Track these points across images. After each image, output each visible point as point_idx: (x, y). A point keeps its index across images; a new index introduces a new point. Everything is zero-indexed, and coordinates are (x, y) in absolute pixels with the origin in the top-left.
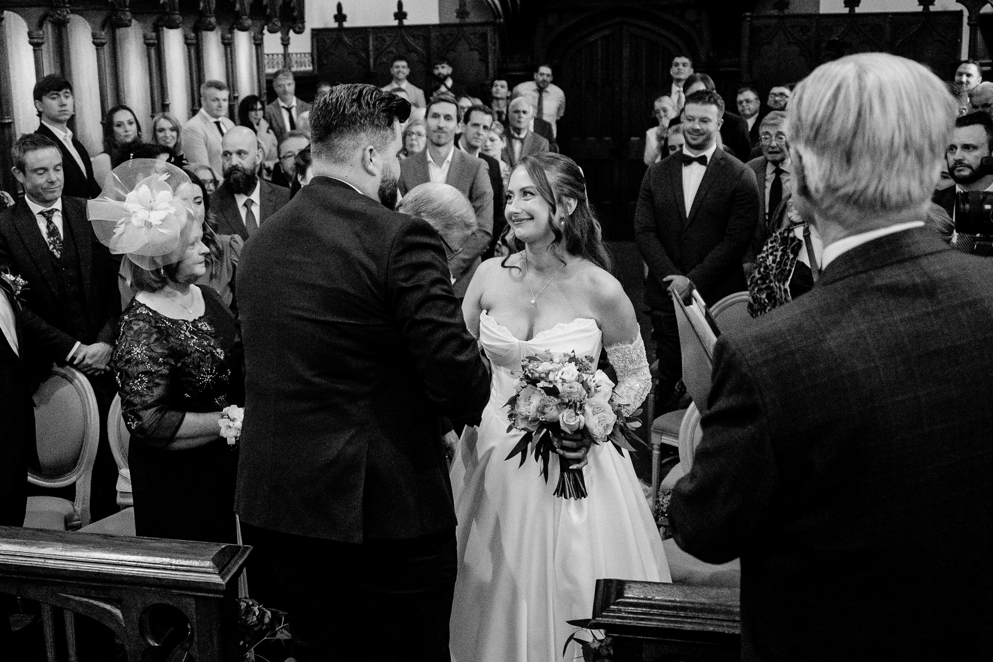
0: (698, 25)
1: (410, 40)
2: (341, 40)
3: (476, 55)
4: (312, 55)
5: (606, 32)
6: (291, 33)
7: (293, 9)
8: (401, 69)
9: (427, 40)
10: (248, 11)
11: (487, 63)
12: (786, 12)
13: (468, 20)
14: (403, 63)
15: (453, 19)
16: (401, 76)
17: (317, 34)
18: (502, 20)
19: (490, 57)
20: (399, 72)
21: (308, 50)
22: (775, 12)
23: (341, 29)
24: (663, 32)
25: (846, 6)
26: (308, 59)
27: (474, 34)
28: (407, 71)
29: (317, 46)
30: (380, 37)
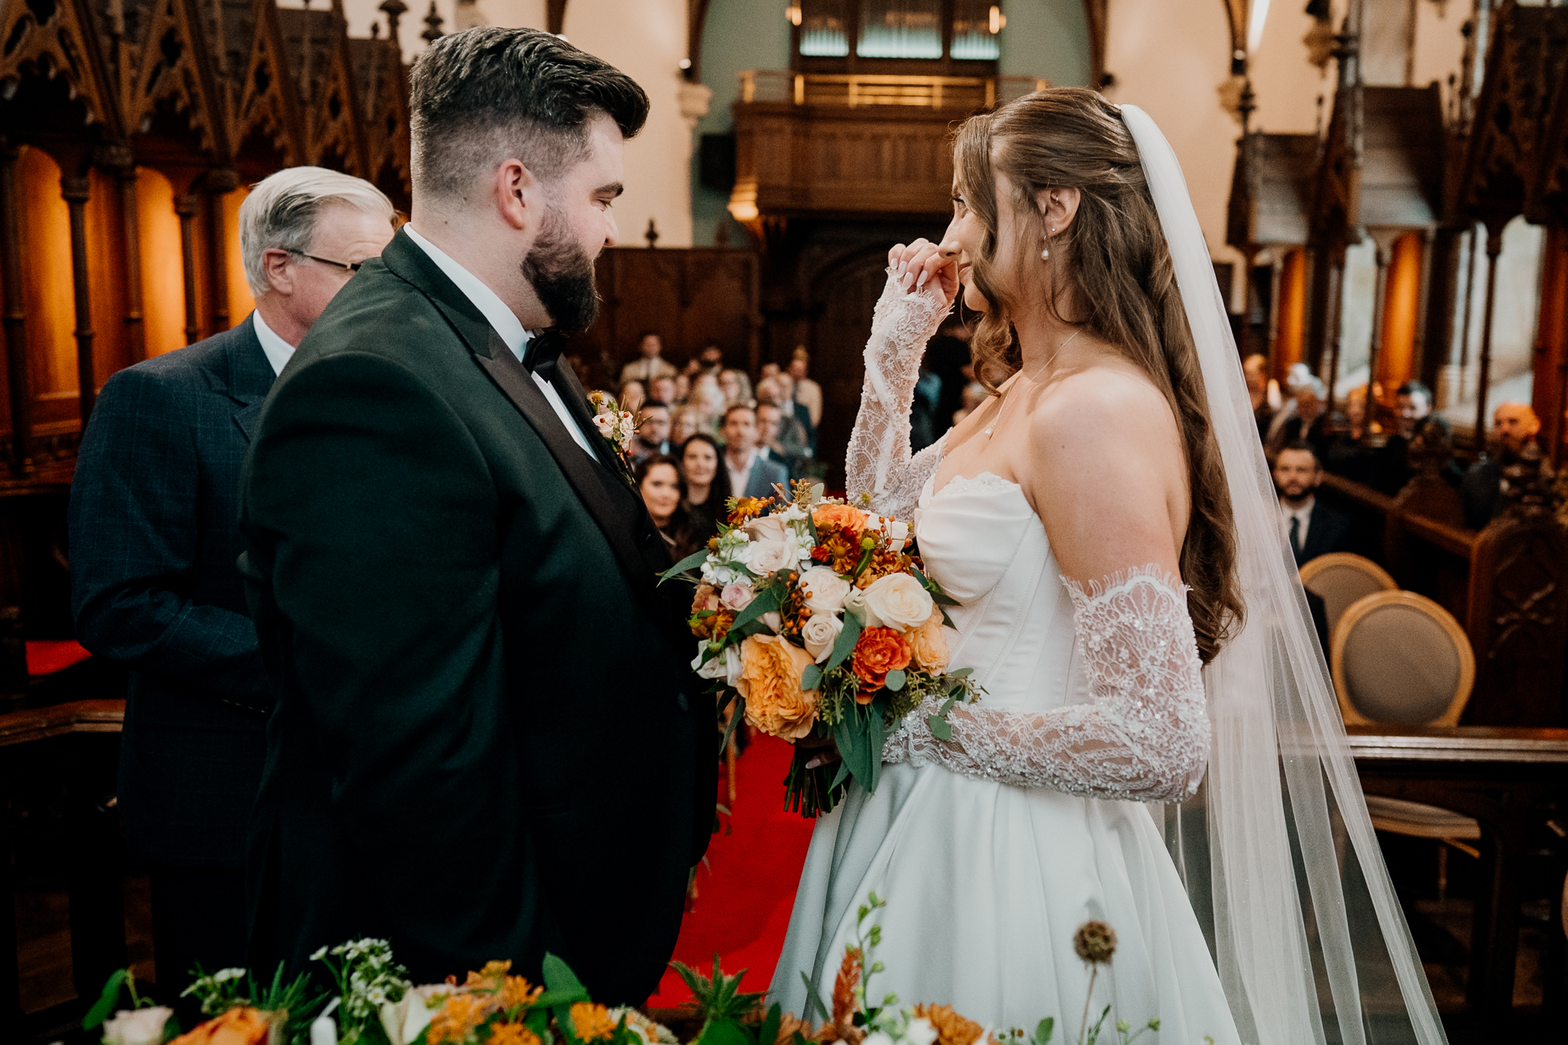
1: (662, 264)
3: (736, 285)
9: (681, 264)
11: (749, 294)
13: (728, 245)
15: (709, 242)
19: (753, 287)
27: (735, 261)
30: (629, 259)
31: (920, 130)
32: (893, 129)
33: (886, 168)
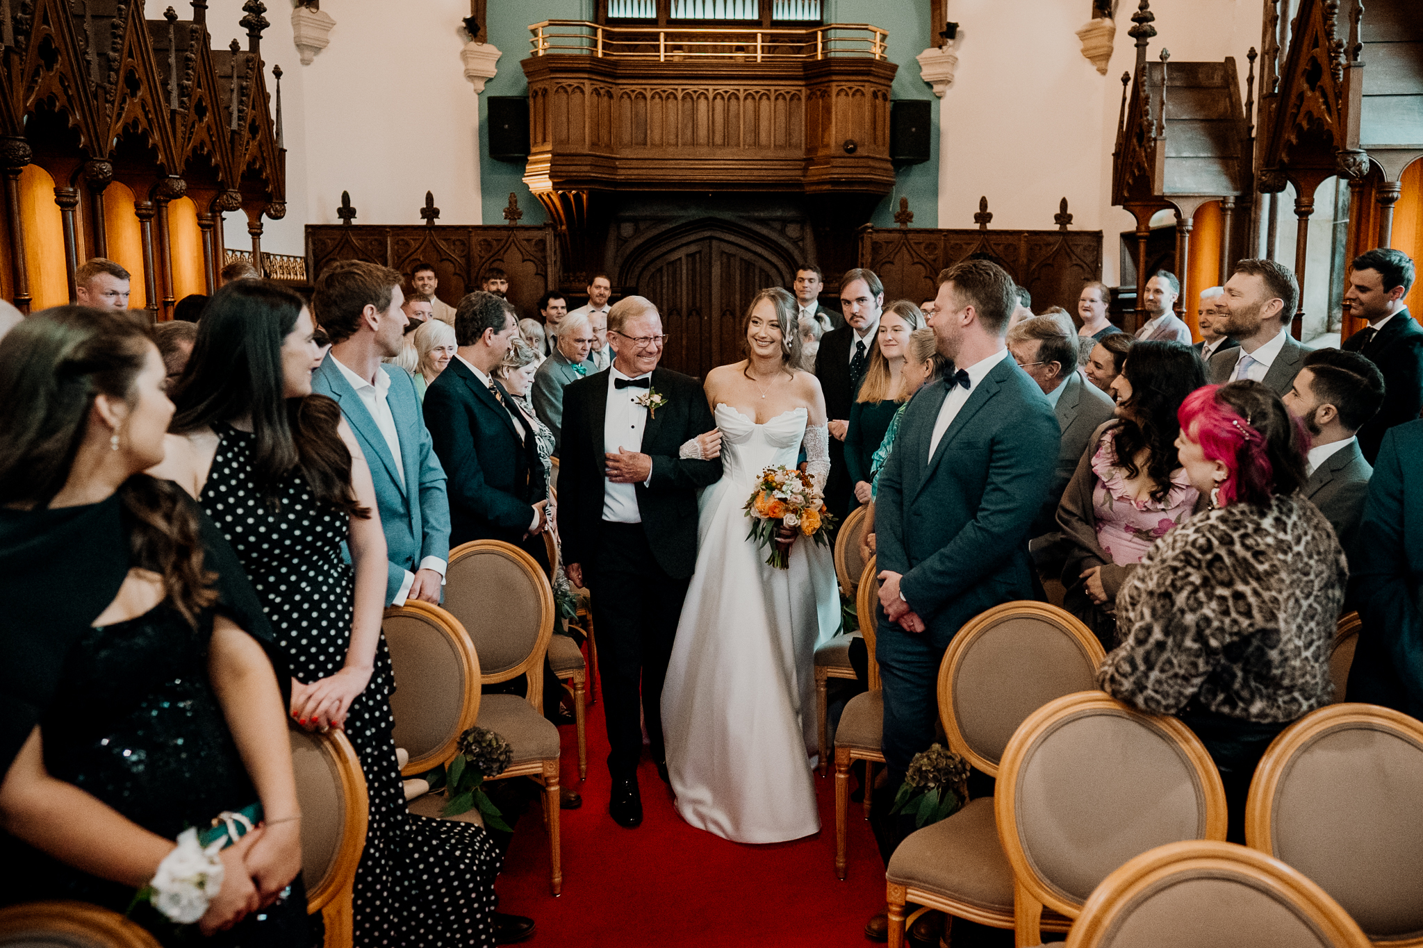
0: (801, 244)
1: (443, 245)
2: (348, 242)
3: (530, 267)
4: (306, 259)
5: (693, 249)
6: (265, 218)
7: (266, 183)
8: (427, 281)
9: (465, 244)
10: (180, 167)
11: (545, 277)
12: (910, 225)
13: (520, 222)
14: (430, 273)
15: (500, 219)
16: (428, 290)
17: (312, 232)
18: (564, 227)
19: (549, 269)
20: (424, 285)
21: (300, 251)
22: (897, 226)
23: (347, 227)
24: (759, 250)
25: (976, 222)
26: (300, 263)
27: (528, 240)
28: (434, 283)
29: (314, 250)
30: (403, 240)
31: (741, 88)
32: (711, 88)
33: (702, 133)
